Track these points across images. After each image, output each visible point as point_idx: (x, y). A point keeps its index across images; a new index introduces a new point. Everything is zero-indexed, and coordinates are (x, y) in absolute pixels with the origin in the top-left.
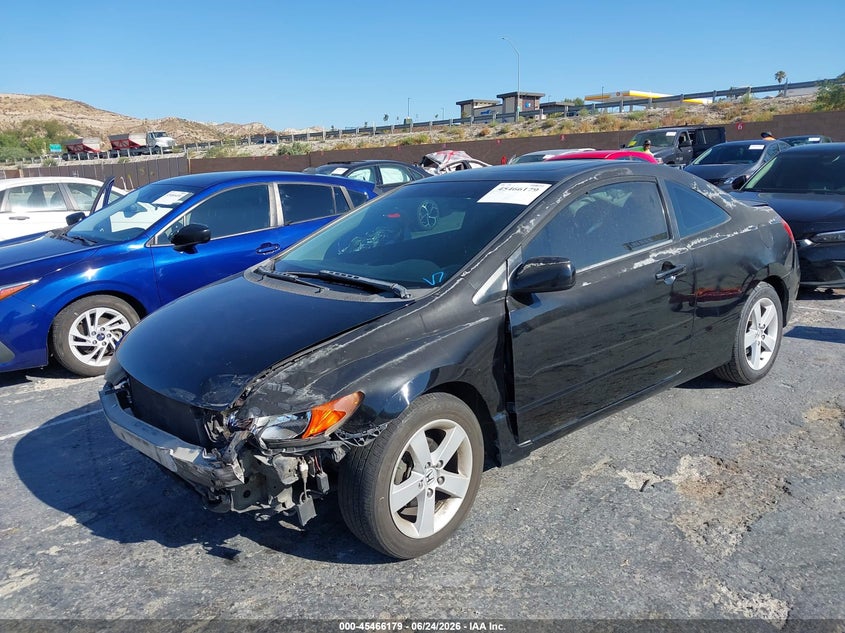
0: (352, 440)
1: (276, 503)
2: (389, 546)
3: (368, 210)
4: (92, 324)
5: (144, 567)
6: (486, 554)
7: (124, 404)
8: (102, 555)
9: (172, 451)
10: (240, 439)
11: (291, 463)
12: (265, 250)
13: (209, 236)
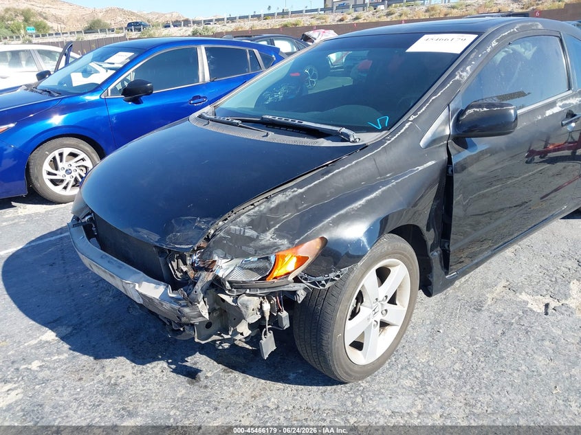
0: (313, 283)
1: (236, 333)
2: (340, 374)
3: (294, 62)
4: (61, 161)
5: (116, 384)
6: (423, 375)
7: (90, 235)
8: (77, 371)
9: (137, 285)
10: (206, 280)
11: (254, 303)
12: (196, 101)
13: (151, 89)
